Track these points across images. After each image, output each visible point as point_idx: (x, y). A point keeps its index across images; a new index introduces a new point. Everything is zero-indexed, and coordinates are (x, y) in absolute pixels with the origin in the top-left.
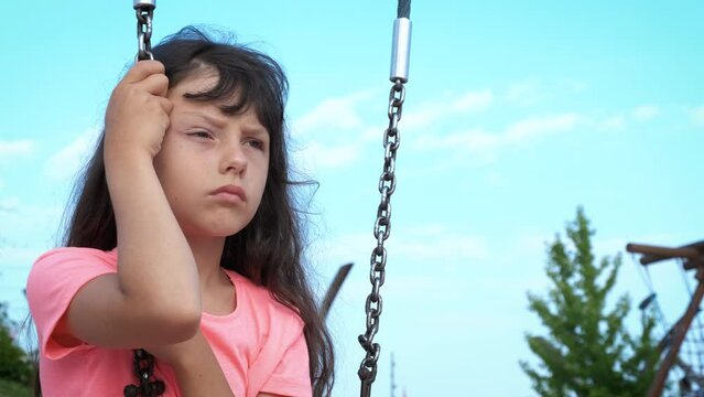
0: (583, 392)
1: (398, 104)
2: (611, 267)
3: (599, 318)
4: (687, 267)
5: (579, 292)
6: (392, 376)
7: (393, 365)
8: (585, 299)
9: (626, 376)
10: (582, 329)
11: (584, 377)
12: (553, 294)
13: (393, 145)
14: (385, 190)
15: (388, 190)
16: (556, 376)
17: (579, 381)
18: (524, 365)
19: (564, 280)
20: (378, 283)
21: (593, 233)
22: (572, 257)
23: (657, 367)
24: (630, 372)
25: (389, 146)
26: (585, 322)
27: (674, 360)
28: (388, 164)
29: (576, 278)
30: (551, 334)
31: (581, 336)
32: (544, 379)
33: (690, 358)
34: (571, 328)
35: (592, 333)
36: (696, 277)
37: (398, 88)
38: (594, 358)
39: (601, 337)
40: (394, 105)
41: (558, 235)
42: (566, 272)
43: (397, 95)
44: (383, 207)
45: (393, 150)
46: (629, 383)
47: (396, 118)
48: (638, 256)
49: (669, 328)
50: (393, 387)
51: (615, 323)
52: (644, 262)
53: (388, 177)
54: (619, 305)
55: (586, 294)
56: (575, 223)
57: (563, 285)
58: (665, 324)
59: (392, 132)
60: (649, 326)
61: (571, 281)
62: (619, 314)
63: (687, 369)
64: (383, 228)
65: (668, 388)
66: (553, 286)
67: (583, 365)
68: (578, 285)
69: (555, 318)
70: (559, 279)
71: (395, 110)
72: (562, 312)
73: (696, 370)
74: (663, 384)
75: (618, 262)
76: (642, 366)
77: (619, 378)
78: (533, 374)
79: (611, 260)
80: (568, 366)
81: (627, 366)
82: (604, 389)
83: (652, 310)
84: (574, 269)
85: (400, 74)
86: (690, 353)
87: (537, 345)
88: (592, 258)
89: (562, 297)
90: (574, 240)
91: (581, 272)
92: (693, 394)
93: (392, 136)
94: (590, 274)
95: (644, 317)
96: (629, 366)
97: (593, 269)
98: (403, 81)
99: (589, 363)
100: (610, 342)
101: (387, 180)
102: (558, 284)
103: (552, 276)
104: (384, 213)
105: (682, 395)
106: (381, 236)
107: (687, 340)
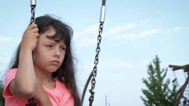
0: (157, 105)
1: (101, 29)
2: (165, 71)
3: (162, 85)
4: (185, 71)
5: (156, 78)
6: (106, 100)
7: (106, 97)
8: (158, 80)
9: (169, 100)
10: (157, 88)
11: (158, 101)
12: (149, 78)
13: (100, 40)
14: (97, 52)
15: (98, 51)
16: (150, 100)
17: (156, 102)
18: (141, 97)
19: (152, 75)
20: (95, 76)
21: (160, 62)
22: (154, 69)
23: (177, 98)
24: (170, 99)
25: (99, 40)
26: (158, 86)
27: (182, 96)
28: (98, 44)
29: (156, 74)
30: (149, 89)
31: (157, 90)
32: (147, 101)
33: (186, 96)
34: (154, 87)
35: (160, 89)
36: (188, 74)
37: (101, 25)
38: (160, 96)
39: (162, 90)
40: (100, 29)
41: (151, 63)
42: (153, 73)
43: (101, 26)
44: (97, 56)
45: (100, 41)
46: (170, 102)
47: (101, 32)
48: (172, 68)
49: (180, 87)
50: (106, 103)
51: (166, 86)
52: (174, 70)
53: (98, 48)
54: (167, 81)
55: (158, 78)
56: (155, 60)
57: (152, 76)
58: (179, 87)
59: (100, 36)
60: (175, 87)
61: (154, 75)
62: (167, 84)
63: (185, 98)
64: (96, 61)
65: (180, 103)
66: (149, 76)
67: (157, 97)
68: (156, 76)
69: (150, 85)
70: (151, 74)
71: (101, 30)
72: (152, 83)
73: (188, 99)
74: (179, 102)
75: (167, 70)
76: (173, 98)
77: (167, 101)
78: (144, 100)
79: (165, 69)
80: (153, 98)
81: (169, 98)
82: (163, 104)
83: (176, 83)
84: (155, 72)
85: (102, 21)
86: (186, 94)
87: (145, 92)
88: (160, 69)
89: (152, 79)
90: (155, 64)
91: (157, 73)
92: (187, 105)
93: (100, 37)
94: (159, 73)
95: (173, 84)
96: (170, 98)
97: (160, 72)
98: (103, 23)
99: (159, 97)
100: (165, 91)
101: (98, 49)
102: (151, 76)
103: (149, 73)
104: (97, 58)
105: (184, 105)
106: (96, 64)
107: (185, 91)
